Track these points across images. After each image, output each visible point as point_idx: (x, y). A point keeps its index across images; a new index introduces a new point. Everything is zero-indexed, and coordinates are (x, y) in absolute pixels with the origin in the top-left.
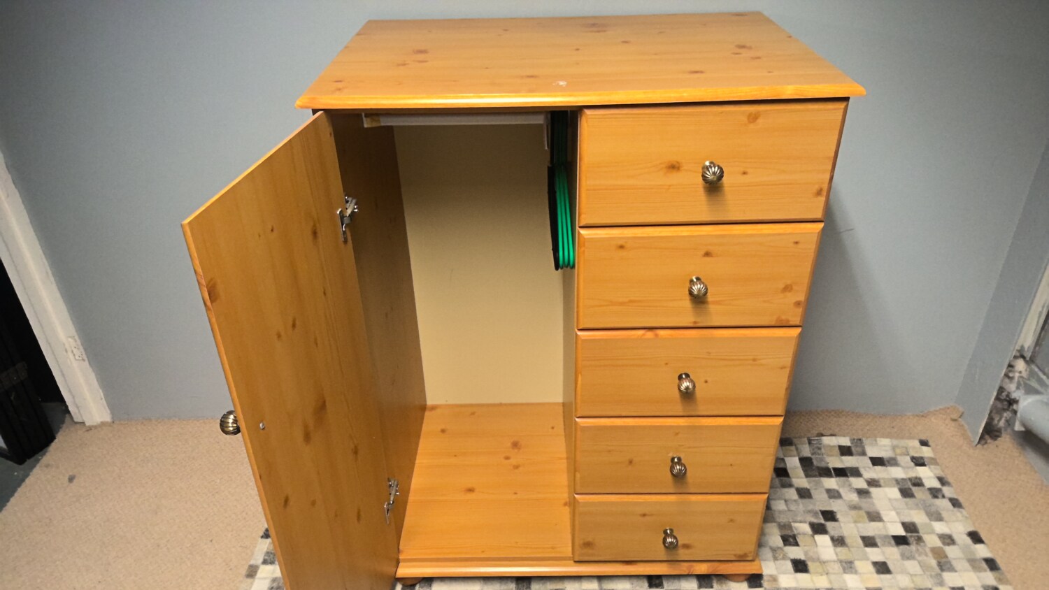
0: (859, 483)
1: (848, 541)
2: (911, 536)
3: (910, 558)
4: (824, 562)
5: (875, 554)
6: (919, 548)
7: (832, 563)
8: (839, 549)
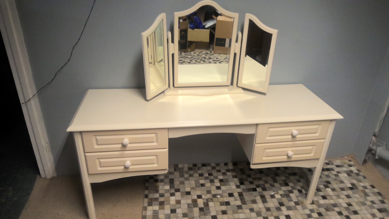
0: (334, 173)
1: (336, 189)
2: (354, 187)
3: (356, 193)
4: (331, 196)
5: (345, 193)
6: (357, 190)
8: (334, 192)
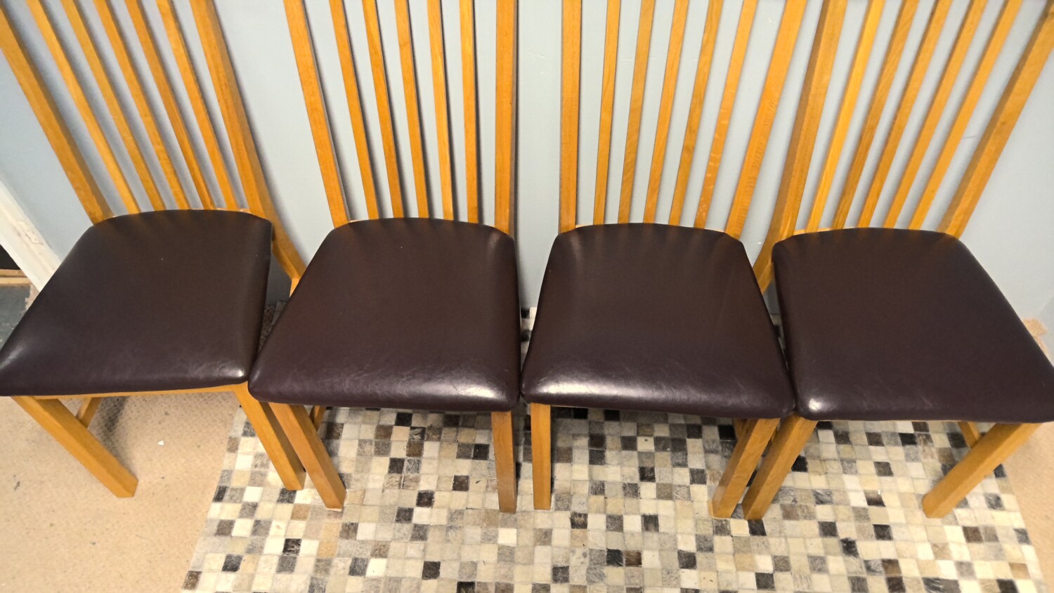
1: (852, 437)
2: (919, 435)
3: (916, 459)
4: (824, 460)
5: (879, 453)
6: (926, 448)
7: (833, 462)
